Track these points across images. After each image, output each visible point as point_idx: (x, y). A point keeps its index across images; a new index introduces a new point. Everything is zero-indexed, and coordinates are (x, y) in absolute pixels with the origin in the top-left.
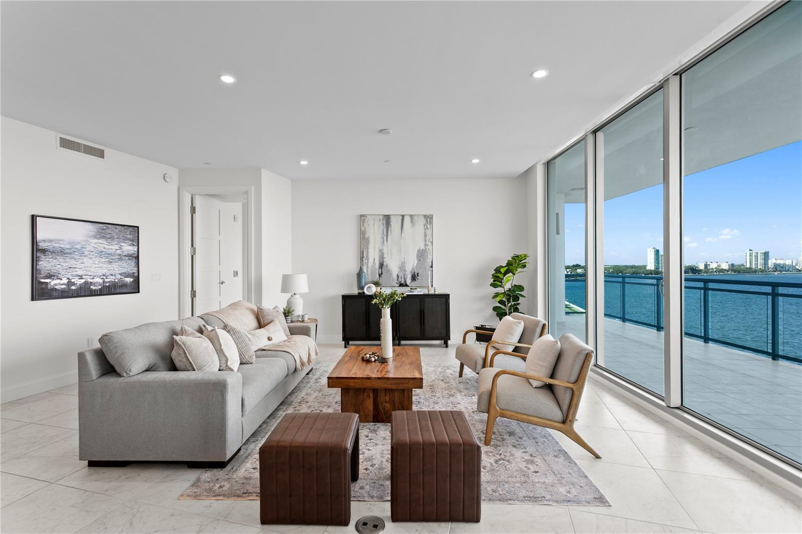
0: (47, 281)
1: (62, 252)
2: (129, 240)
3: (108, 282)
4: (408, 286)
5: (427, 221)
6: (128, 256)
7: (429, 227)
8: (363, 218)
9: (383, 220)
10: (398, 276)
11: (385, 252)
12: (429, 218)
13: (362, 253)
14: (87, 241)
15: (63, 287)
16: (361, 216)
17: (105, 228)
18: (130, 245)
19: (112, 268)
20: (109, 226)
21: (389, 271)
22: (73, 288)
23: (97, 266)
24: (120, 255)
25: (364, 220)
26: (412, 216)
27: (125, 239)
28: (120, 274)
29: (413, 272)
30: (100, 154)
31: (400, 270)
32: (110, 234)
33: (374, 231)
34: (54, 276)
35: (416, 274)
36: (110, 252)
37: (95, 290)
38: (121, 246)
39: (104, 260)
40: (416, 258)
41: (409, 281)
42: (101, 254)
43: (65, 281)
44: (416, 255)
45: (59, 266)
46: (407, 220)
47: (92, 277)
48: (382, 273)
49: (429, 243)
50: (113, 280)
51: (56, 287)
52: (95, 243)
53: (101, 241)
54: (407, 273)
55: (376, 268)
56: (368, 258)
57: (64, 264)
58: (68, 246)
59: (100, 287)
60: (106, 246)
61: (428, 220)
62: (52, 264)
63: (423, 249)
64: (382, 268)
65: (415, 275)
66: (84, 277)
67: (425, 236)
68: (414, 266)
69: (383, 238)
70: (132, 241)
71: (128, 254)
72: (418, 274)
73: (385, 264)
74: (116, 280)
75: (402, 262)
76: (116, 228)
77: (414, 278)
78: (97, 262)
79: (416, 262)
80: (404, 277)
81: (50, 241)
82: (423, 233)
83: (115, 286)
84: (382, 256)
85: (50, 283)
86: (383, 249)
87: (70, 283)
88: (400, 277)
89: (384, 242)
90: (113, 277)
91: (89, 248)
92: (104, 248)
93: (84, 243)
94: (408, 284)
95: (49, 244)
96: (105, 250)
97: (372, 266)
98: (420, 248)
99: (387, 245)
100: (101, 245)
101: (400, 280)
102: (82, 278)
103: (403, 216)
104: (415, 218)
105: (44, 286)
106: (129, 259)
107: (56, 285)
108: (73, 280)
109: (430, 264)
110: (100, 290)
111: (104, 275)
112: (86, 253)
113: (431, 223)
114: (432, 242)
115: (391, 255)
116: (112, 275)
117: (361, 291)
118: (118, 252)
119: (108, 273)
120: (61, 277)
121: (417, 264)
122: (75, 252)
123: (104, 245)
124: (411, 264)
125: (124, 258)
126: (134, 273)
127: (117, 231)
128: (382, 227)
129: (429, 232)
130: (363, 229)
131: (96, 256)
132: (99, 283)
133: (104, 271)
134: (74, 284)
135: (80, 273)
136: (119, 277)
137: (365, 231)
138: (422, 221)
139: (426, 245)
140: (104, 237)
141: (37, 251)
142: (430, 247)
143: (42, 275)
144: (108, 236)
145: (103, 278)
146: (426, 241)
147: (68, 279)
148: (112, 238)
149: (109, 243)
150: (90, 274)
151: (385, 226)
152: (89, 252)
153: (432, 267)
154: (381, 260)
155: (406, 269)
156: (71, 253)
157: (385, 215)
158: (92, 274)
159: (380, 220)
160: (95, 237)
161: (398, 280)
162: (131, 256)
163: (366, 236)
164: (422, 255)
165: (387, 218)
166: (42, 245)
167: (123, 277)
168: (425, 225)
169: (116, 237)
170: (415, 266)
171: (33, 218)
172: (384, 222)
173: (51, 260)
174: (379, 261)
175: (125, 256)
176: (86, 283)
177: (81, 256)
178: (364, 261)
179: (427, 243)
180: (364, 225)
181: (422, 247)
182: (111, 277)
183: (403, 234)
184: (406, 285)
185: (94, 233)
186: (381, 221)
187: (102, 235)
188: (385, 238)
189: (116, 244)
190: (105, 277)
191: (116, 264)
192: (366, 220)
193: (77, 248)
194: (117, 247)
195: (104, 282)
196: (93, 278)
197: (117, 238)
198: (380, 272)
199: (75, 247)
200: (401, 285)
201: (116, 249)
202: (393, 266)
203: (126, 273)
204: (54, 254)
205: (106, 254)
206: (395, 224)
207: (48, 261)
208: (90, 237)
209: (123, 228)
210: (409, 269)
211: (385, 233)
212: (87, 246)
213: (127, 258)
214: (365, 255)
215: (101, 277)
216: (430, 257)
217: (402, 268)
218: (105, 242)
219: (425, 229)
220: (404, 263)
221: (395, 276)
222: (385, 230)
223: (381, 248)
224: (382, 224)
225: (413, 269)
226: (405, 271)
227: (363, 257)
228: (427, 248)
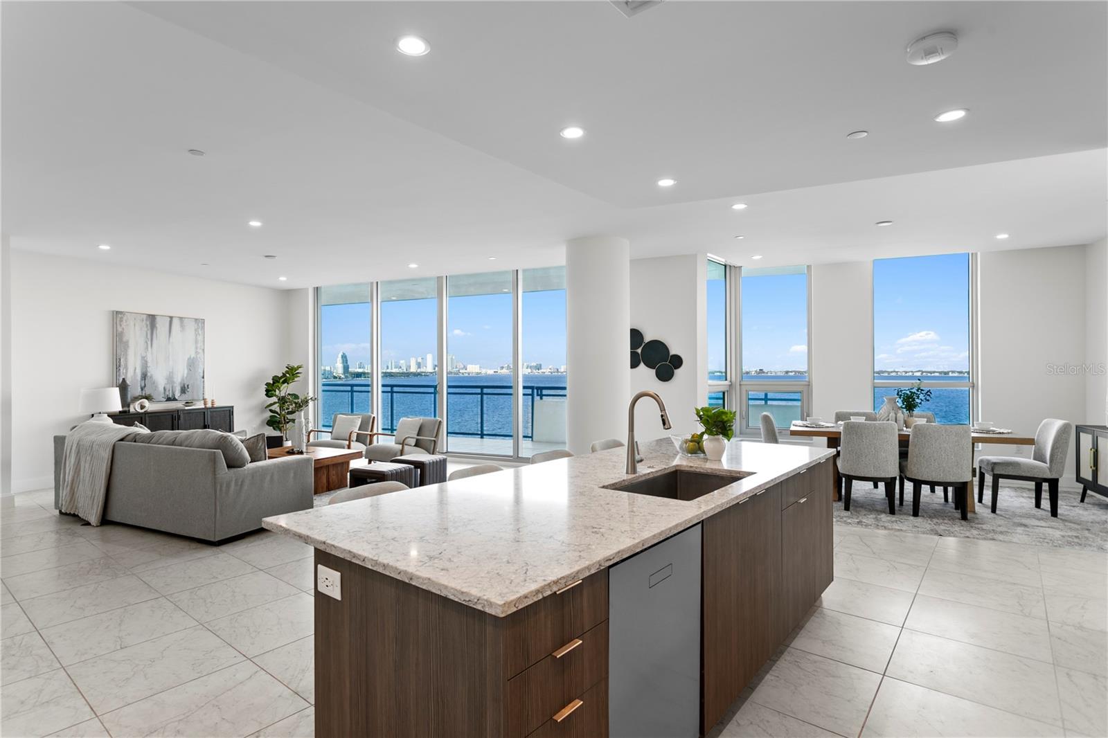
4: (176, 400)
5: (198, 325)
7: (200, 332)
8: (119, 316)
9: (146, 320)
10: (164, 388)
11: (149, 360)
12: (200, 322)
13: (118, 360)
16: (117, 312)
21: (154, 383)
25: (122, 318)
26: (181, 318)
29: (182, 383)
31: (168, 381)
33: (135, 335)
40: (186, 367)
41: (177, 395)
44: (186, 365)
46: (176, 322)
48: (146, 385)
49: (201, 351)
54: (175, 385)
55: (137, 380)
56: (126, 368)
61: (200, 325)
63: (194, 358)
64: (145, 380)
65: (185, 387)
67: (196, 342)
68: (183, 376)
69: (146, 342)
72: (188, 386)
73: (149, 374)
75: (170, 373)
77: (184, 390)
79: (186, 371)
80: (172, 390)
82: (194, 339)
84: (145, 365)
86: (146, 356)
88: (167, 390)
89: (147, 348)
94: (177, 398)
97: (132, 377)
98: (190, 355)
99: (152, 351)
101: (168, 394)
103: (171, 318)
104: (186, 321)
109: (202, 375)
113: (203, 328)
114: (204, 350)
115: (157, 363)
117: (126, 409)
121: (187, 374)
124: (181, 373)
128: (145, 329)
129: (200, 338)
130: (120, 329)
137: (122, 333)
138: (191, 327)
139: (197, 353)
142: (201, 355)
146: (196, 348)
151: (149, 327)
153: (203, 378)
154: (144, 370)
155: (175, 380)
157: (149, 315)
159: (143, 321)
161: (165, 393)
163: (124, 339)
164: (192, 364)
165: (152, 319)
168: (196, 330)
170: (185, 376)
172: (148, 323)
174: (141, 371)
178: (121, 370)
179: (198, 350)
180: (121, 325)
181: (193, 355)
183: (171, 339)
184: (175, 399)
188: (149, 343)
192: (125, 318)
198: (143, 385)
200: (169, 399)
202: (159, 377)
206: (162, 326)
210: (178, 380)
211: (149, 336)
214: (122, 363)
216: (201, 366)
217: (170, 379)
219: (197, 335)
220: (172, 372)
221: (161, 389)
222: (149, 332)
223: (144, 355)
224: (145, 326)
225: (183, 380)
226: (173, 382)
227: (120, 366)
228: (198, 356)
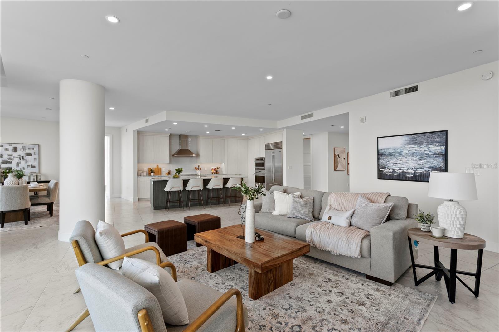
0: (383, 170)
1: (390, 155)
2: (437, 142)
3: (418, 173)
6: (435, 154)
14: (404, 147)
15: (390, 173)
17: (416, 137)
18: (438, 146)
19: (421, 164)
20: (419, 135)
22: (395, 174)
23: (410, 162)
24: (428, 154)
27: (432, 143)
28: (428, 168)
32: (420, 140)
34: (386, 167)
36: (420, 152)
37: (408, 177)
38: (430, 147)
39: (415, 158)
42: (413, 154)
43: (391, 170)
45: (388, 162)
47: (406, 169)
50: (422, 172)
51: (387, 173)
52: (409, 148)
53: (413, 146)
57: (391, 161)
58: (393, 151)
59: (412, 175)
60: (416, 149)
62: (385, 161)
66: (401, 169)
70: (440, 142)
71: (435, 153)
74: (425, 172)
76: (425, 136)
78: (410, 160)
81: (384, 149)
83: (423, 176)
85: (384, 171)
87: (394, 171)
90: (422, 170)
91: (405, 151)
92: (415, 150)
93: (402, 148)
95: (384, 151)
96: (416, 152)
100: (412, 148)
102: (401, 170)
105: (381, 172)
106: (436, 157)
107: (387, 172)
108: (395, 170)
110: (412, 177)
111: (415, 168)
112: (403, 154)
116: (421, 168)
118: (426, 152)
119: (418, 167)
120: (389, 168)
122: (396, 154)
123: (415, 148)
125: (431, 156)
126: (441, 167)
127: (426, 137)
131: (410, 156)
132: (412, 173)
133: (415, 165)
134: (396, 172)
135: (399, 166)
136: (427, 169)
140: (415, 143)
143: (380, 167)
144: (419, 142)
145: (414, 170)
147: (393, 169)
148: (422, 143)
149: (419, 146)
150: (405, 167)
152: (405, 154)
156: (394, 155)
158: (407, 167)
160: (409, 144)
162: (438, 154)
166: (380, 152)
167: (430, 170)
169: (425, 142)
171: (378, 138)
173: (384, 159)
175: (433, 154)
176: (403, 172)
177: (400, 156)
182: (420, 169)
185: (408, 142)
187: (414, 142)
189: (425, 147)
190: (415, 169)
191: (425, 160)
193: (397, 152)
194: (425, 149)
195: (415, 172)
196: (408, 170)
197: (426, 142)
199: (397, 151)
201: (425, 150)
203: (433, 167)
204: (386, 156)
205: (417, 154)
207: (383, 160)
208: (406, 144)
209: (431, 135)
212: (404, 150)
213: (434, 156)
215: (413, 169)
218: (416, 146)
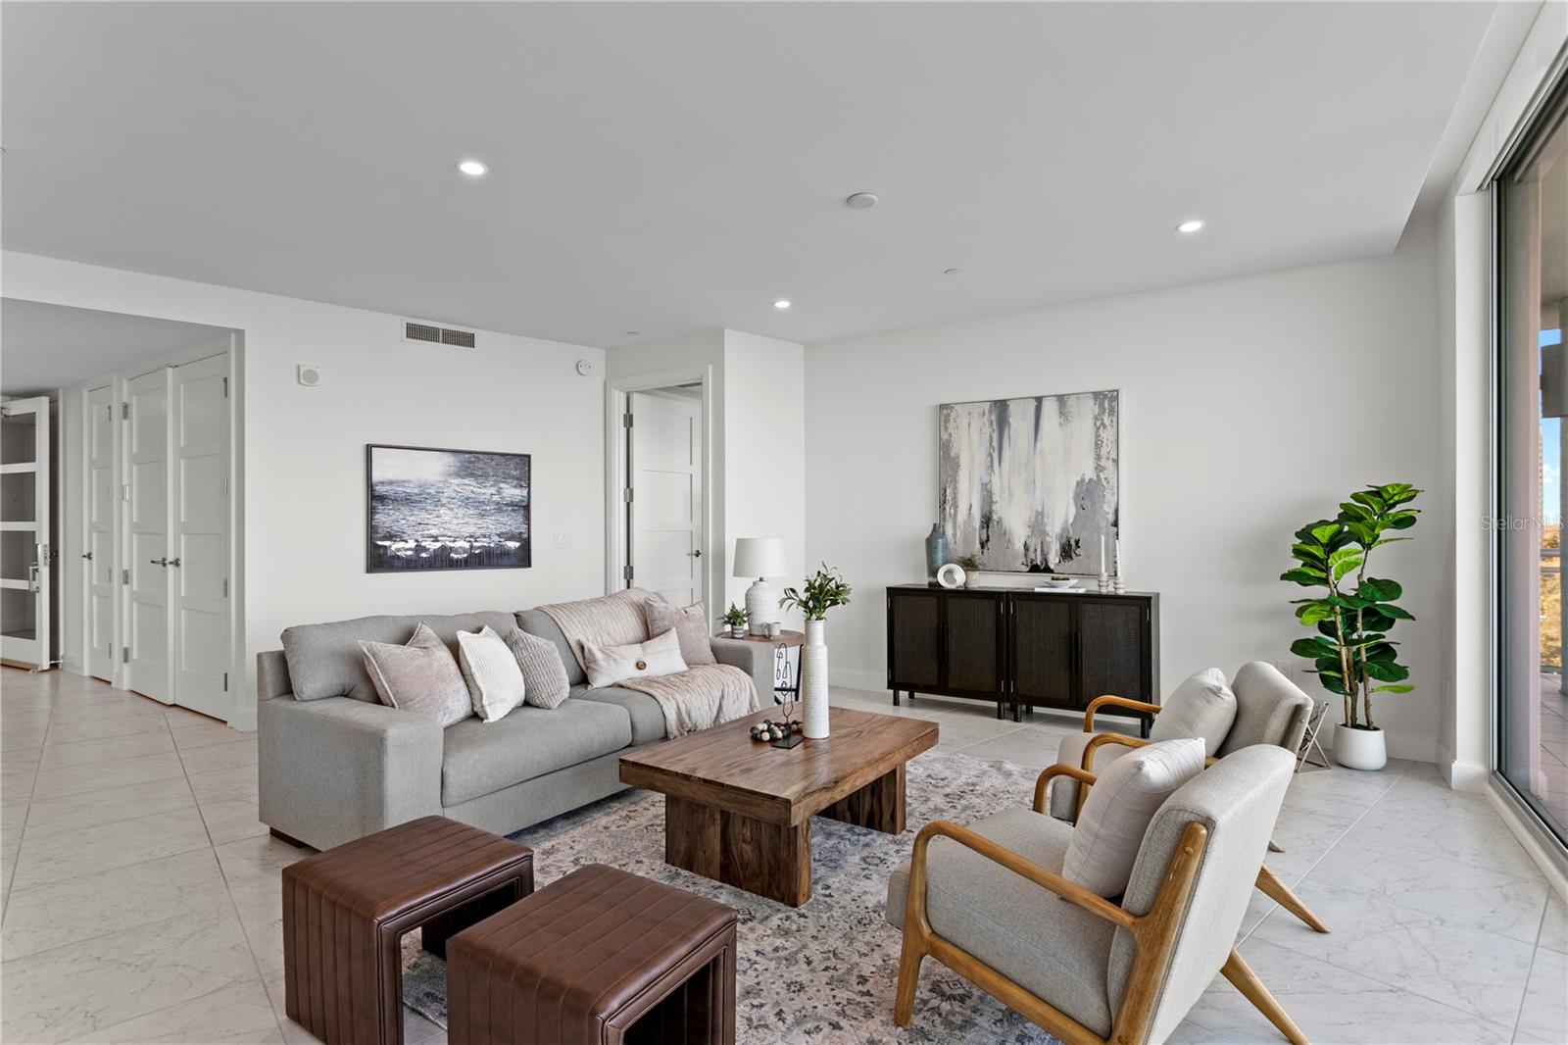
0: (387, 543)
1: (408, 500)
2: (514, 477)
3: (479, 548)
4: (1052, 571)
5: (1102, 406)
6: (511, 504)
7: (1107, 421)
8: (945, 412)
9: (990, 413)
10: (1025, 545)
11: (996, 488)
12: (1107, 401)
13: (942, 492)
14: (446, 481)
15: (410, 553)
16: (942, 407)
17: (473, 459)
18: (515, 487)
19: (485, 525)
20: (481, 456)
21: (1005, 533)
22: (424, 555)
23: (461, 521)
24: (498, 503)
25: (949, 415)
26: (1061, 399)
27: (507, 477)
28: (498, 535)
29: (1064, 536)
30: (467, 340)
31: (1032, 531)
32: (482, 469)
33: (971, 441)
34: (396, 536)
35: (1073, 543)
36: (482, 498)
37: (457, 560)
38: (501, 488)
39: (471, 512)
40: (1071, 500)
41: (1053, 560)
42: (467, 502)
43: (412, 544)
44: (1072, 495)
45: (403, 522)
46: (1050, 408)
47: (452, 539)
48: (988, 540)
49: (1110, 464)
50: (486, 545)
51: (399, 553)
52: (458, 485)
53: (467, 481)
54: (1048, 539)
55: (974, 528)
56: (955, 506)
57: (411, 519)
58: (416, 491)
59: (466, 555)
60: (475, 490)
61: (1106, 405)
62: (394, 517)
63: (1091, 480)
64: (988, 527)
65: (1070, 545)
66: (440, 538)
67: (1098, 444)
68: (1066, 521)
69: (990, 455)
70: (519, 479)
71: (512, 502)
72: (1077, 542)
73: (995, 517)
74: (492, 545)
75: (1037, 512)
76: (492, 460)
77: (1067, 552)
78: (460, 515)
79: (1072, 511)
80: (1042, 550)
81: (391, 483)
82: (1093, 436)
83: (490, 554)
84: (988, 500)
85: (390, 546)
86: (990, 481)
87: (419, 548)
88: (1032, 549)
89: (992, 466)
90: (487, 540)
91: (449, 492)
92: (473, 492)
93: (440, 485)
94: (1052, 567)
95: (389, 488)
96: (473, 496)
97: (965, 521)
98: (1084, 474)
99: (1000, 472)
100: (466, 487)
101: (1033, 557)
102: (438, 541)
103: (1039, 400)
104: (1071, 402)
105: (382, 551)
106: (512, 510)
107: (398, 550)
108: (423, 544)
109: (1111, 518)
110: (466, 559)
111: (471, 537)
112: (444, 501)
113: (1114, 411)
114: (1116, 461)
115: (1011, 494)
116: (484, 536)
117: (933, 580)
118: (495, 498)
119: (479, 533)
120: (406, 538)
121: (1075, 516)
122: (426, 499)
123: (472, 488)
124: (1061, 514)
125: (505, 508)
126: (521, 533)
127: (493, 463)
128: (988, 430)
129: (1107, 435)
130: (945, 437)
131: (461, 506)
132: (464, 548)
133: (472, 529)
134: (425, 549)
135: (434, 532)
136: (497, 539)
137: (949, 441)
138: (1090, 408)
139: (1099, 468)
140: (472, 475)
141: (375, 498)
142: (1109, 472)
143: (379, 535)
144: (479, 473)
145: (470, 541)
146: (1098, 457)
147: (417, 541)
148: (485, 476)
149: (481, 484)
150: (449, 534)
151: (995, 427)
152: (448, 500)
153: (1116, 524)
154: (987, 508)
155: (1048, 529)
156: (421, 501)
157: (996, 402)
158: (452, 534)
159: (984, 414)
160: (457, 475)
161: (1026, 555)
162: (517, 505)
163: (952, 454)
164: (1087, 494)
165: (1001, 407)
166: (380, 489)
167: (502, 540)
168: (1096, 418)
169: (491, 474)
170: (1071, 520)
171: (369, 448)
172: (993, 418)
173: (392, 512)
174: (982, 511)
175: (507, 504)
176: (443, 548)
177: (436, 506)
178: (947, 510)
179: (1103, 463)
180: (946, 429)
181: (1090, 474)
182: (484, 539)
183: (1038, 444)
184: (1047, 570)
185: (456, 469)
186: (987, 414)
187: (470, 471)
188: (995, 455)
189: (492, 486)
190: (473, 540)
191: (493, 518)
192: (953, 415)
193: (430, 494)
194: (493, 490)
195: (471, 547)
196: (454, 541)
197: (493, 476)
198: (984, 537)
199: (428, 491)
200: (1034, 570)
201: (492, 494)
202: (1016, 523)
203: (507, 534)
204: (396, 503)
205: (475, 502)
206: (1020, 421)
207: (388, 514)
208: (450, 475)
209: (503, 459)
210: (1055, 528)
211: (995, 444)
212: (445, 490)
213: (510, 508)
214: (949, 497)
215: (468, 539)
216: (1111, 499)
217: (1037, 526)
218: (474, 483)
219: (1098, 428)
220: (1042, 514)
221: (1019, 546)
222: (995, 436)
223: (986, 479)
224: (987, 423)
225: (1065, 529)
226: (1044, 533)
227: (945, 502)
228: (1102, 475)
